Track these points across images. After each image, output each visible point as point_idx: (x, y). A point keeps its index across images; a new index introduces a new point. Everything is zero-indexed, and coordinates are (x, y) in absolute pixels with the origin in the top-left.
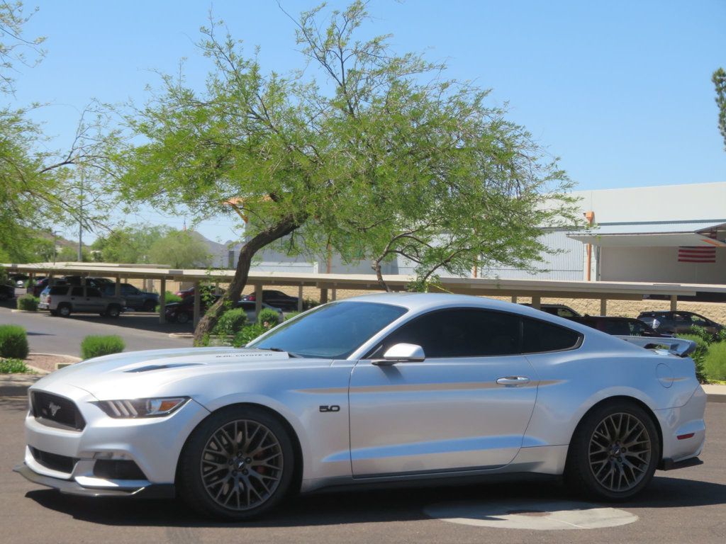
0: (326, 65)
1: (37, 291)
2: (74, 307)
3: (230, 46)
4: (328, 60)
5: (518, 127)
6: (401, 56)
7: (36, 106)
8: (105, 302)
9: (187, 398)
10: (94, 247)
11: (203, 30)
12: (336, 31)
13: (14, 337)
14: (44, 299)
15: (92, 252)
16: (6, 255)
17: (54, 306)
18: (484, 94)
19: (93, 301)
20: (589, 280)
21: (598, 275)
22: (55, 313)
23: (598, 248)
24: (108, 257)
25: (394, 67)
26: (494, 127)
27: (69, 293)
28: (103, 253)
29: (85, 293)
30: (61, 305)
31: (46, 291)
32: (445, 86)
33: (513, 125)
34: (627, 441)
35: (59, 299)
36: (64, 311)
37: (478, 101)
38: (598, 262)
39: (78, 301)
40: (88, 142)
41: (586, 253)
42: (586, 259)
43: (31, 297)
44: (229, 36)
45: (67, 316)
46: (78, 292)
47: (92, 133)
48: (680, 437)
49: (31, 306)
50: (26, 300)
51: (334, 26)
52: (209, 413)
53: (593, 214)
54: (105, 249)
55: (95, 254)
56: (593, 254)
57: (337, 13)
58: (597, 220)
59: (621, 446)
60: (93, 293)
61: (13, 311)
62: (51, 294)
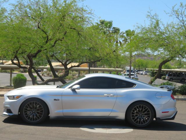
0: (179, 19)
8: (181, 78)
9: (21, 96)
17: (169, 79)
19: (178, 78)
27: (172, 76)
29: (176, 76)
30: (171, 79)
34: (143, 112)
35: (170, 77)
36: (171, 80)
39: (174, 78)
46: (174, 76)
48: (163, 112)
49: (164, 79)
50: (164, 77)
52: (25, 99)
59: (142, 113)
60: (178, 76)
61: (161, 80)
62: (168, 76)
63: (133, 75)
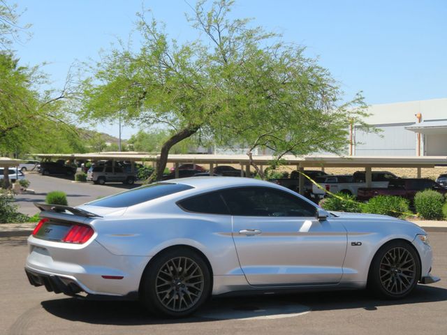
0: (210, 35)
1: (86, 169)
2: (107, 179)
3: (154, 24)
4: (211, 31)
5: (324, 70)
6: (254, 28)
7: (45, 64)
8: (125, 175)
10: (129, 142)
11: (138, 14)
12: (214, 13)
13: (59, 198)
14: (90, 175)
15: (128, 145)
16: (72, 149)
17: (96, 179)
18: (302, 50)
19: (118, 175)
20: (419, 155)
21: (425, 152)
22: (96, 183)
23: (424, 135)
24: (137, 148)
25: (250, 35)
26: (311, 69)
27: (104, 170)
28: (134, 145)
29: (113, 171)
30: (100, 178)
31: (91, 170)
32: (279, 46)
33: (321, 68)
35: (98, 174)
36: (102, 181)
37: (298, 54)
38: (424, 144)
39: (109, 175)
40: (72, 85)
41: (417, 139)
42: (417, 142)
43: (83, 173)
44: (154, 19)
45: (103, 184)
46: (109, 170)
47: (76, 79)
49: (83, 179)
50: (80, 175)
51: (213, 11)
53: (421, 115)
54: (135, 144)
55: (130, 146)
56: (421, 139)
57: (215, 3)
58: (423, 119)
60: (119, 170)
62: (93, 171)
63: (12, 172)
